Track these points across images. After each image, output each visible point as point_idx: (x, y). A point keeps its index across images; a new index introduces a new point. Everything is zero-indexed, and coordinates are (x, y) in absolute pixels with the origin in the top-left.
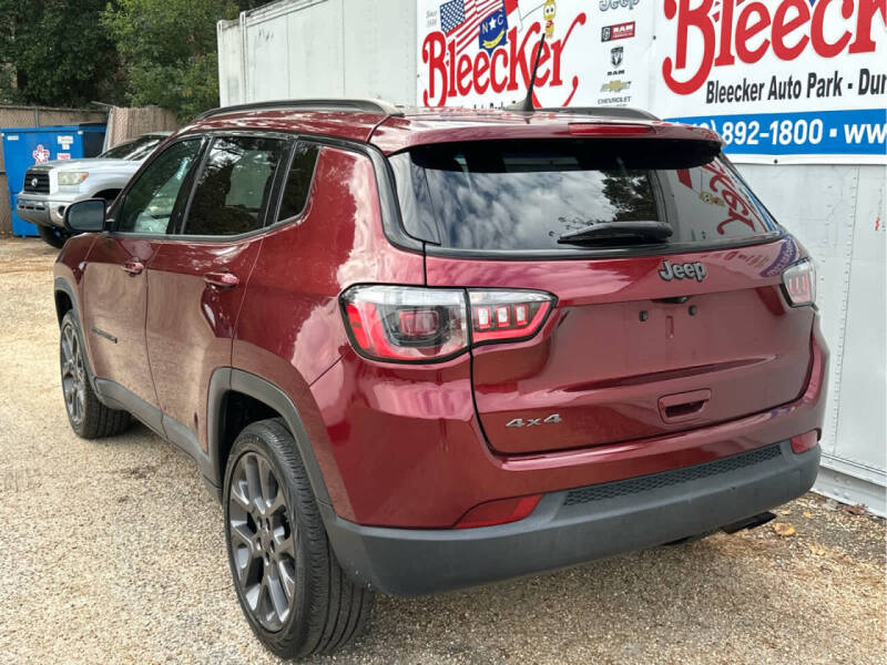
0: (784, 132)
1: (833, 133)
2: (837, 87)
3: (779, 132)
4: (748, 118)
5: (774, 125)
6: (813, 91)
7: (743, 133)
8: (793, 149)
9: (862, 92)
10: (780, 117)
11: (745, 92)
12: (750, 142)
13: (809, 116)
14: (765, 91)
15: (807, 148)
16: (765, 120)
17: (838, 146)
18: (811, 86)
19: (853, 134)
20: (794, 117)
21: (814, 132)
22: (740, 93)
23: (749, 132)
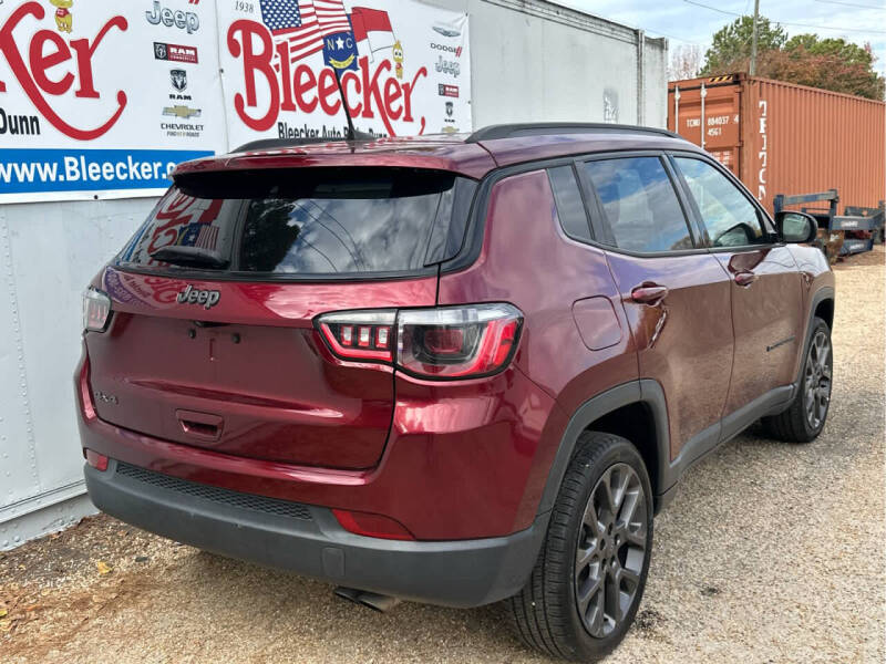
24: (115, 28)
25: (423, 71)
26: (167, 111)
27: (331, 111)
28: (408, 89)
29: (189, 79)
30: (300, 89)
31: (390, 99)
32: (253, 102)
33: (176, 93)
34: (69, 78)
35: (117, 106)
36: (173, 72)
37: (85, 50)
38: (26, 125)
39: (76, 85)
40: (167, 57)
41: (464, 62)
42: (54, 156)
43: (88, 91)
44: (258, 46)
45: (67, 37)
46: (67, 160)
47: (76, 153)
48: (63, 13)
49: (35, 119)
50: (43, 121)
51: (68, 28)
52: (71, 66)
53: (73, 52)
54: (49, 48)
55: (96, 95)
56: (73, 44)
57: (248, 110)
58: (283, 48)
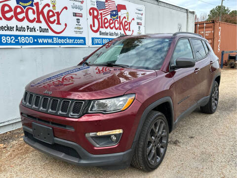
0: (23, 40)
1: (36, 40)
2: (35, 30)
3: (21, 40)
4: (10, 36)
5: (19, 38)
6: (29, 30)
7: (10, 40)
8: (25, 44)
9: (41, 32)
10: (21, 36)
11: (8, 28)
12: (12, 42)
13: (29, 36)
14: (15, 29)
15: (29, 44)
16: (16, 37)
17: (37, 43)
18: (28, 29)
19: (40, 41)
20: (25, 36)
21: (31, 40)
22: (6, 29)
23: (11, 40)
24: (65, 9)
25: (133, 19)
26: (75, 28)
27: (112, 28)
28: (130, 23)
29: (80, 21)
30: (105, 23)
31: (125, 26)
32: (94, 26)
33: (78, 24)
34: (55, 20)
35: (65, 27)
36: (77, 19)
37: (58, 14)
38: (46, 30)
39: (56, 22)
40: (76, 16)
41: (143, 17)
42: (51, 37)
43: (59, 23)
44: (96, 13)
45: (55, 11)
46: (54, 38)
47: (56, 37)
48: (54, 6)
49: (47, 29)
50: (49, 30)
51: (55, 9)
52: (55, 18)
53: (56, 15)
54: (51, 14)
55: (60, 24)
56: (56, 13)
57: (93, 28)
58: (101, 14)
